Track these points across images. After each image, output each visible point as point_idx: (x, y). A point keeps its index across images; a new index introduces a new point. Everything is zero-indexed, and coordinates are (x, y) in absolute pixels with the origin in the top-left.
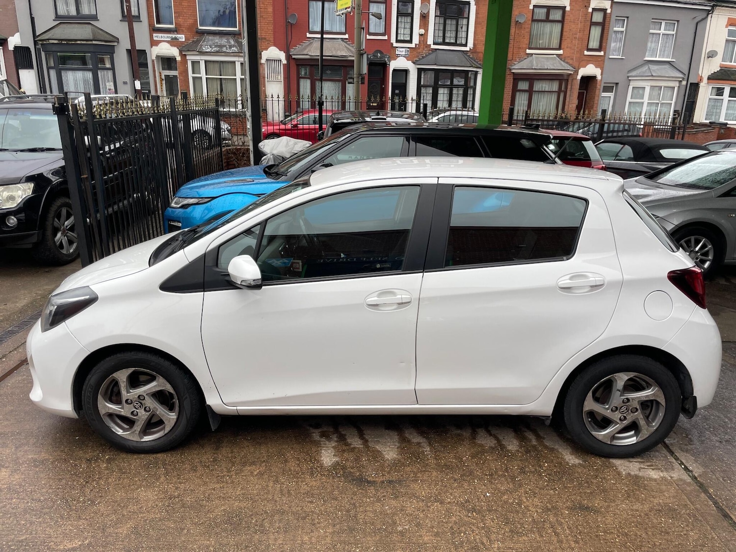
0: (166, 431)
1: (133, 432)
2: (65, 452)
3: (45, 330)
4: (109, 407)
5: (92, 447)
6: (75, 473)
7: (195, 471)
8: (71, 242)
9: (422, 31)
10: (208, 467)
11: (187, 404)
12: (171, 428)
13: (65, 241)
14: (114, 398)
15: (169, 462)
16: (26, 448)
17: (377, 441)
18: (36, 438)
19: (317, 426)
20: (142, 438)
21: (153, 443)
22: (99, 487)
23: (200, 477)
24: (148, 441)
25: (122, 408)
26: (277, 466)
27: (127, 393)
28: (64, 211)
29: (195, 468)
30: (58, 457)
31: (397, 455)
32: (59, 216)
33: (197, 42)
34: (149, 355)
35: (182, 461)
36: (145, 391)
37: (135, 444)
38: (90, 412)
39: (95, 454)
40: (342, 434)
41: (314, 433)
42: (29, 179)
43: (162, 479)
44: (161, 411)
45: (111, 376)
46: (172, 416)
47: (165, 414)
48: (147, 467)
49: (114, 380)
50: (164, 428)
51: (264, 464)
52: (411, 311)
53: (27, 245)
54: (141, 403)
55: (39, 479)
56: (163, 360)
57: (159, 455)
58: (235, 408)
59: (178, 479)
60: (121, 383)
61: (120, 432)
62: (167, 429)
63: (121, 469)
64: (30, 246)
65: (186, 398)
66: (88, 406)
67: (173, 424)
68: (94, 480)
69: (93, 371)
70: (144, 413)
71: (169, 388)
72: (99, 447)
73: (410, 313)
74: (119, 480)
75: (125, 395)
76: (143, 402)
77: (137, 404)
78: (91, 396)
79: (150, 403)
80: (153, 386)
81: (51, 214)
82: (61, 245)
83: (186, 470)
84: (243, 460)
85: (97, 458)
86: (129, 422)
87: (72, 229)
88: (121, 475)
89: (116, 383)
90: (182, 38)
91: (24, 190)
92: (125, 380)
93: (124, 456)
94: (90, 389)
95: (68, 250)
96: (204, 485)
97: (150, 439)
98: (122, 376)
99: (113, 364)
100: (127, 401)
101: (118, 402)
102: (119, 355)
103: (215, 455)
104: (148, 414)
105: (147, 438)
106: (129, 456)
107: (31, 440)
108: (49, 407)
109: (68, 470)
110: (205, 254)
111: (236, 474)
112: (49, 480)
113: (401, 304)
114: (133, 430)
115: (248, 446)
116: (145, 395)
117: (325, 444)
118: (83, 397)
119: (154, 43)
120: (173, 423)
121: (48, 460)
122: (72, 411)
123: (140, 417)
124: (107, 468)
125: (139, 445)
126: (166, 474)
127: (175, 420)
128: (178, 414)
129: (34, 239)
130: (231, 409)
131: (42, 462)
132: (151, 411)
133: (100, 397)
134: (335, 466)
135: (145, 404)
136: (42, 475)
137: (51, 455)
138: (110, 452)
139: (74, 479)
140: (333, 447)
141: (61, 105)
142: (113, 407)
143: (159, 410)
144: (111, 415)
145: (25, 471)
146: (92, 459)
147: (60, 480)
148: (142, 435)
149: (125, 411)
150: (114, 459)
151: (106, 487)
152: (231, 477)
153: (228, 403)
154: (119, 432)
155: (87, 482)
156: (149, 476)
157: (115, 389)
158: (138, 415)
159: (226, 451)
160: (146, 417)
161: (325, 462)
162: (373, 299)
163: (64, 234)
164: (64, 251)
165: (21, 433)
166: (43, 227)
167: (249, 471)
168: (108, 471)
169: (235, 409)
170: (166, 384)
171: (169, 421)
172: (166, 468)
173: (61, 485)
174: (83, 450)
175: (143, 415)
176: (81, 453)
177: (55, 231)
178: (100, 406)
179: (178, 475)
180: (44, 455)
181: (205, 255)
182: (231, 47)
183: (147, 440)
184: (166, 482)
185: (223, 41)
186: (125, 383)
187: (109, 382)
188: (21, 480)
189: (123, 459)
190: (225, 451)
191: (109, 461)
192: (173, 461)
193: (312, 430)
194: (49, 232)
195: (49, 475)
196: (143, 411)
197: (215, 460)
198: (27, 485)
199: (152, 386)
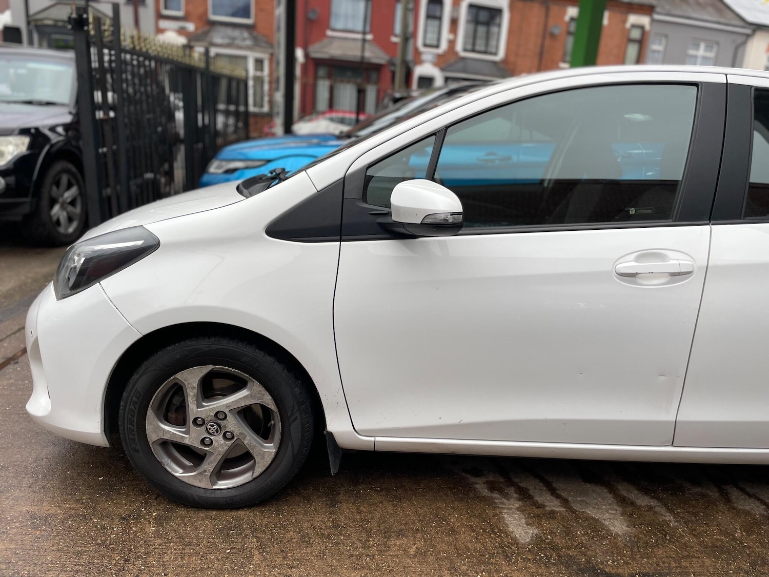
0: (256, 474)
1: (200, 474)
2: (83, 503)
3: (62, 296)
4: (164, 430)
5: (128, 496)
6: (104, 542)
7: (309, 544)
8: (70, 220)
9: (451, 37)
10: (328, 537)
11: (295, 429)
12: (264, 469)
13: (63, 216)
14: (172, 415)
15: (261, 525)
16: (17, 493)
17: (582, 501)
18: (33, 477)
19: (477, 473)
20: (214, 483)
21: (233, 493)
22: (150, 571)
23: (321, 556)
24: (224, 489)
25: (187, 433)
26: (443, 541)
27: (198, 407)
28: (65, 179)
29: (307, 539)
30: (72, 512)
31: (628, 526)
32: (58, 184)
33: (206, 34)
34: (240, 344)
35: (282, 526)
36: (227, 406)
37: (202, 493)
38: (131, 437)
39: (134, 507)
40: (522, 488)
41: (476, 483)
42: (24, 132)
43: (257, 558)
44: (250, 439)
45: (172, 378)
46: (268, 448)
47: (257, 445)
48: (225, 534)
49: (176, 384)
50: (252, 468)
51: (419, 535)
52: (691, 286)
53: (16, 216)
54: (219, 425)
55: (42, 552)
56: (262, 353)
57: (241, 513)
58: (372, 439)
59: (284, 558)
60: (188, 391)
61: (179, 473)
62: (259, 470)
63: (182, 538)
64: (19, 218)
65: (296, 419)
66: (129, 426)
67: (269, 463)
68: (138, 557)
69: (143, 368)
70: (222, 441)
71: (268, 400)
72: (139, 495)
73: (690, 289)
74: (182, 558)
75: (194, 409)
76: (222, 423)
77: (212, 426)
78: (136, 411)
79: (233, 425)
80: (241, 396)
81: (49, 180)
82: (58, 223)
83: (293, 542)
84: (382, 526)
85: (139, 515)
86: (195, 456)
87: (73, 203)
88: (185, 549)
89: (178, 390)
90: (191, 27)
91: (17, 146)
92: (196, 385)
93: (182, 512)
94: (134, 399)
95: (67, 228)
96: (331, 571)
97: (229, 486)
98: (191, 378)
99: (178, 356)
100: (195, 421)
101: (180, 421)
102: (189, 343)
103: (334, 516)
104: (229, 443)
105: (223, 484)
106: (192, 513)
107: (25, 480)
108: (59, 426)
109: (91, 537)
110: (344, 178)
111: (381, 552)
112: (59, 555)
113: (677, 275)
114: (201, 469)
115: (381, 502)
116: (227, 411)
117: (503, 503)
118: (121, 412)
119: (160, 31)
120: (268, 460)
121: (55, 515)
122: (101, 435)
123: (215, 449)
124: (157, 535)
125: (208, 495)
126: (262, 548)
127: (273, 456)
128: (278, 446)
129: (26, 209)
130: (366, 441)
131: (46, 519)
132: (236, 438)
133: (150, 413)
134: (538, 541)
135: (225, 427)
136: (46, 545)
137: (59, 506)
138: (159, 504)
139: (102, 553)
140: (518, 509)
141: (80, 16)
142: (171, 431)
143: (248, 438)
144: (165, 444)
145: (15, 534)
146: (129, 516)
147: (79, 554)
148: (215, 478)
149: (191, 437)
150: (168, 518)
151: (161, 570)
152: (372, 557)
153: (362, 431)
154: (177, 472)
155: (126, 561)
156: (233, 551)
157: (176, 401)
158: (211, 443)
159: (348, 508)
160: (226, 448)
161: (518, 536)
162: (629, 265)
163: (63, 207)
164: (62, 230)
165: (8, 467)
166: (37, 194)
167: (400, 546)
168: (160, 541)
169: (370, 441)
170: (264, 395)
171: (263, 458)
172: (258, 537)
173: (81, 565)
174: (112, 500)
175: (220, 445)
176: (109, 506)
177: (53, 202)
178: (149, 428)
179: (283, 551)
180: (47, 508)
181: (344, 180)
182: (244, 39)
183: (222, 487)
184: (264, 563)
185: (236, 33)
186: (195, 391)
187: (166, 389)
188: (9, 552)
189: (183, 518)
190: (346, 510)
191: (159, 521)
192: (266, 525)
193: (473, 479)
194: (45, 202)
195: (58, 544)
196: (222, 439)
197: (336, 526)
198: (20, 563)
199: (239, 397)
